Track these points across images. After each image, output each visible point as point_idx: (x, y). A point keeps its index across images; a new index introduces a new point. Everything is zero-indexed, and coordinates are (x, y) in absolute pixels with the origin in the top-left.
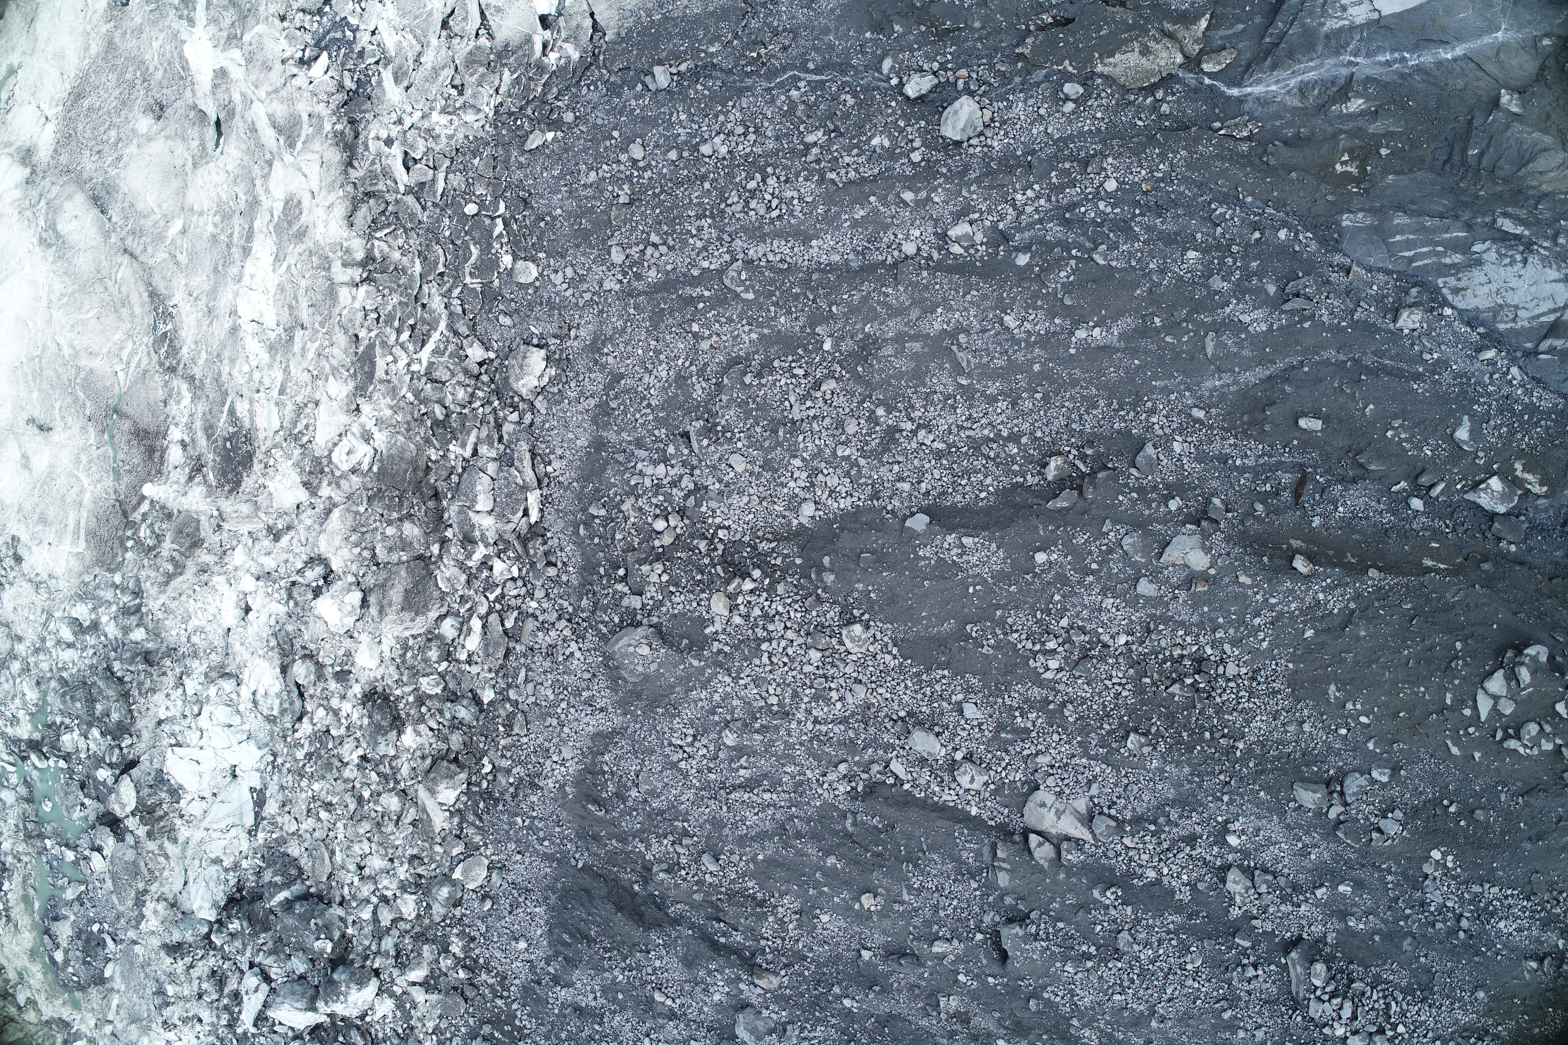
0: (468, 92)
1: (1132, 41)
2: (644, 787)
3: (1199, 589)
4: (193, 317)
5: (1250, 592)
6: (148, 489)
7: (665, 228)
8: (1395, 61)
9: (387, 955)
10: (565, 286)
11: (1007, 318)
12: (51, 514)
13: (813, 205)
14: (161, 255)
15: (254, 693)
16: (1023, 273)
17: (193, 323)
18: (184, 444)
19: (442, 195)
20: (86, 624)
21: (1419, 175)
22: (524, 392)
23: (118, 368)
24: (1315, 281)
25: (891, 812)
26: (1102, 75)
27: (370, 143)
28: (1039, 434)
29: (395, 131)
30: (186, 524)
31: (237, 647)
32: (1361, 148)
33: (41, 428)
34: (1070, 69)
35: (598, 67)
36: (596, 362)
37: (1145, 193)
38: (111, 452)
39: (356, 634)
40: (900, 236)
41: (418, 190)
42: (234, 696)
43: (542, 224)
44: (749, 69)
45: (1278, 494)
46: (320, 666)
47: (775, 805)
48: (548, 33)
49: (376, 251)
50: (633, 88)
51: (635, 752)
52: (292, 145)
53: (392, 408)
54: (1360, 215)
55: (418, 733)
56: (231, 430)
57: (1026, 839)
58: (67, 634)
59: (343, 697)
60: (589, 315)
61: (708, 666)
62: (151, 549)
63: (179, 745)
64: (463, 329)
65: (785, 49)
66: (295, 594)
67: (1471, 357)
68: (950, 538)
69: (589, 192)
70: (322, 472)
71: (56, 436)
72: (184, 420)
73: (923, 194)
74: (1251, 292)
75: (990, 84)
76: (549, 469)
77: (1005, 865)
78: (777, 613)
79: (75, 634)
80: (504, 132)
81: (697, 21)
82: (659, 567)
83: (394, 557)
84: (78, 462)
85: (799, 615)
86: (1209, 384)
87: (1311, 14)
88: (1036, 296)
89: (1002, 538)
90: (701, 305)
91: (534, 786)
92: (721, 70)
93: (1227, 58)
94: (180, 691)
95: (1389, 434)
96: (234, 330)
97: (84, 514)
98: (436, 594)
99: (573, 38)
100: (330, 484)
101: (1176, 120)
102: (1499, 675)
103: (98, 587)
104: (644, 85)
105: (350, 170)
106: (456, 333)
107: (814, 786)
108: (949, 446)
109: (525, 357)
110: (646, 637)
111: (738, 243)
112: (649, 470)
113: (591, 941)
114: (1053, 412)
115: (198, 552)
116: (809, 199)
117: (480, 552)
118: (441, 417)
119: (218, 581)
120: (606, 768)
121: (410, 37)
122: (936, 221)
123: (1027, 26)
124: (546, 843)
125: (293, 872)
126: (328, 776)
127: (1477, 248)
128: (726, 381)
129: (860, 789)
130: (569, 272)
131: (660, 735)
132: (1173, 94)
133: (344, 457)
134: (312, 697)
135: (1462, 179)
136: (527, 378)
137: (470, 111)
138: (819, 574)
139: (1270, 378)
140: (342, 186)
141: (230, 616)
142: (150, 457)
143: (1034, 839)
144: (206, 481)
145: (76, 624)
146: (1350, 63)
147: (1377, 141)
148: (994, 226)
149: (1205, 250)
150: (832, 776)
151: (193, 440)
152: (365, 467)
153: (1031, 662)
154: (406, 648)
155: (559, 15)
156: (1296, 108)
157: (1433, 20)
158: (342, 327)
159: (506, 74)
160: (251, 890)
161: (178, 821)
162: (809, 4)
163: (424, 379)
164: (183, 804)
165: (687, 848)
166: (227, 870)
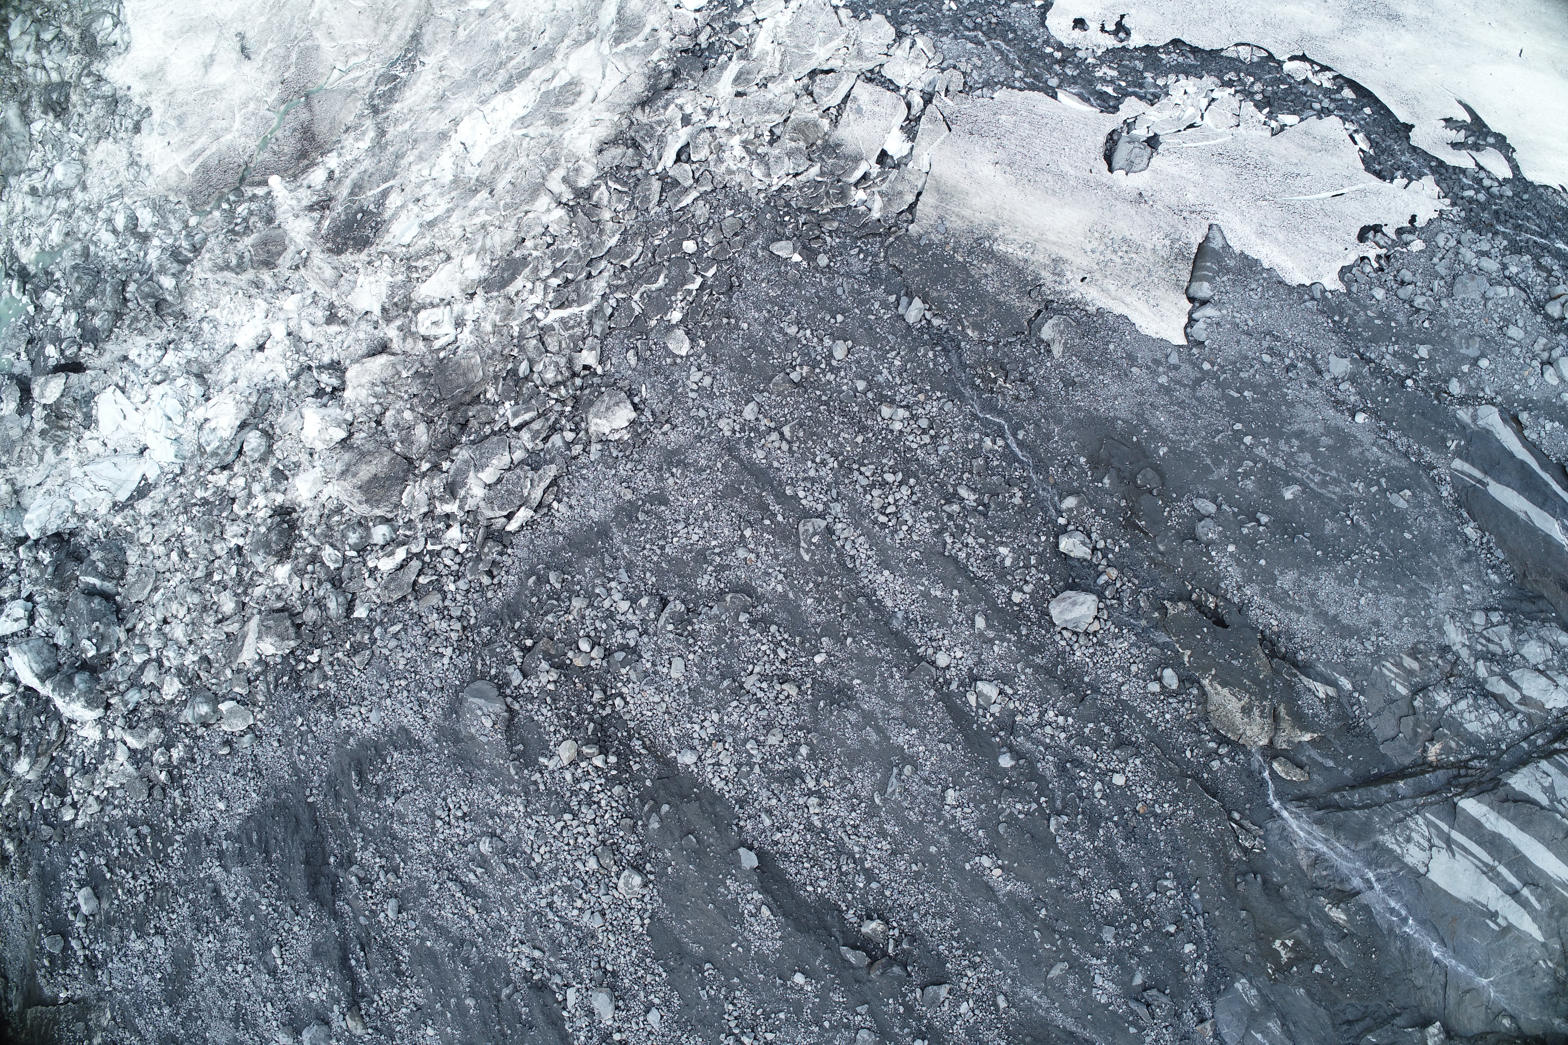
0: (775, 151)
1: (1247, 691)
2: (399, 807)
4: (426, 88)
6: (275, 181)
7: (801, 434)
9: (126, 704)
10: (695, 387)
11: (950, 792)
12: (191, 121)
13: (914, 545)
14: (449, 14)
15: (206, 420)
16: (995, 772)
17: (422, 93)
18: (331, 176)
19: (681, 209)
20: (141, 230)
21: (1321, 1011)
22: (592, 429)
23: (339, 65)
24: (1171, 1008)
25: (540, 1017)
26: (1201, 688)
27: (672, 106)
28: (888, 893)
29: (698, 116)
30: (275, 241)
31: (228, 368)
32: (1307, 949)
33: (243, 49)
34: (1186, 659)
35: (882, 243)
36: (660, 469)
37: (1136, 812)
38: (275, 123)
39: (316, 456)
40: (946, 642)
41: (669, 183)
42: (192, 402)
43: (725, 321)
44: (978, 381)
46: (270, 451)
47: (471, 922)
48: (876, 169)
49: (597, 194)
50: (890, 293)
51: (417, 775)
52: (618, 40)
53: (495, 325)
54: (1254, 992)
55: (290, 578)
56: (372, 207)
58: (120, 222)
59: (266, 491)
60: (690, 430)
61: (518, 783)
62: (232, 231)
63: (123, 390)
64: (598, 329)
65: (1017, 398)
66: (302, 378)
68: (757, 896)
69: (779, 338)
70: (405, 312)
71: (248, 68)
72: (349, 158)
73: (991, 634)
74: (1124, 966)
75: (1121, 604)
76: (555, 505)
78: (598, 803)
79: (126, 228)
80: (768, 216)
81: (981, 297)
82: (553, 676)
83: (394, 436)
84: (245, 104)
85: (611, 822)
86: (1029, 992)
87: (1383, 816)
88: (985, 799)
89: (790, 935)
90: (767, 522)
91: (332, 709)
93: (1296, 775)
94: (160, 353)
96: (444, 136)
97: (214, 148)
98: (395, 499)
99: (888, 197)
101: (1215, 781)
103: (173, 212)
104: (898, 300)
105: (639, 108)
106: (591, 324)
107: (509, 941)
108: (823, 830)
109: (617, 404)
110: (497, 715)
111: (837, 508)
112: (617, 596)
113: (268, 860)
114: (912, 889)
115: (265, 270)
116: (915, 538)
117: (452, 507)
118: (521, 373)
119: (261, 305)
120: (389, 761)
121: (778, 57)
122: (980, 662)
123: (1193, 590)
124: (303, 757)
125: (117, 572)
126: (203, 533)
128: (729, 598)
129: (535, 977)
130: (707, 381)
131: (445, 785)
132: (1233, 760)
133: (428, 323)
134: (245, 464)
136: (604, 421)
137: (762, 167)
138: (651, 810)
139: (1071, 1033)
140: (622, 114)
141: (245, 339)
142: (298, 159)
144: (319, 223)
145: (133, 220)
147: (1322, 956)
148: (1014, 713)
149: (1128, 900)
150: (525, 949)
151: (340, 181)
152: (437, 344)
153: (723, 1036)
154: (339, 510)
155: (897, 166)
156: (1299, 867)
157: (1454, 919)
158: (518, 224)
159: (815, 169)
160: (78, 546)
161: (72, 442)
162: (1069, 383)
163: (536, 332)
164: (87, 434)
165: (388, 881)
166: (74, 513)
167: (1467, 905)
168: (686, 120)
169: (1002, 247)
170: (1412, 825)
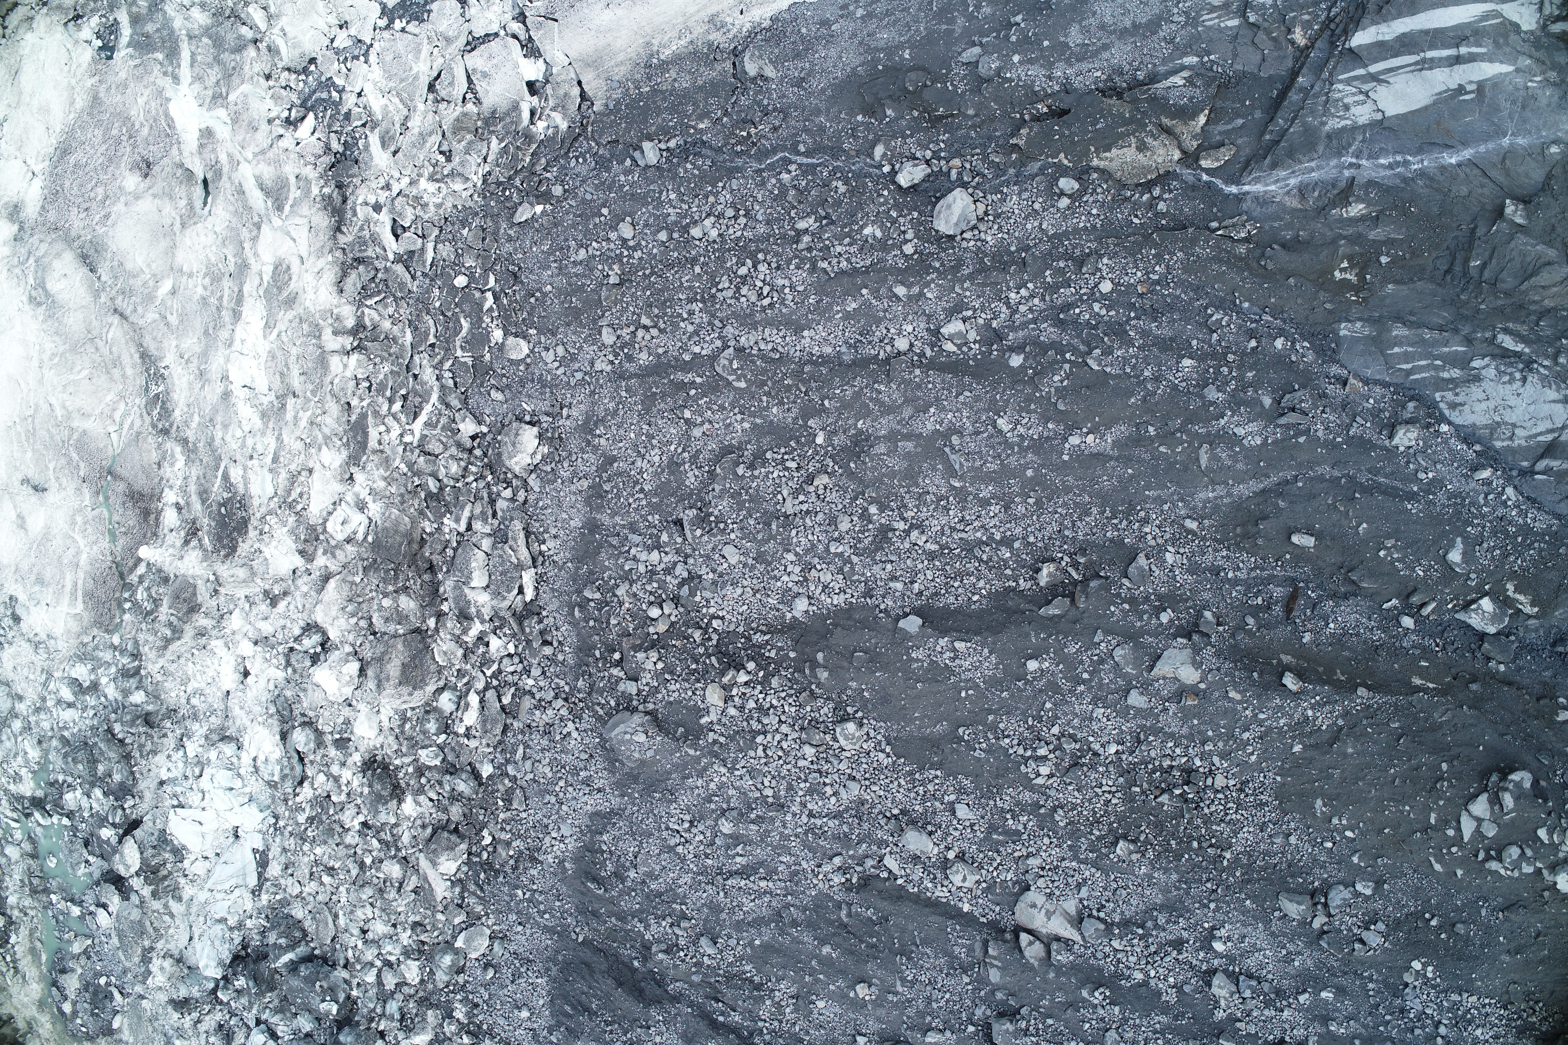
0: (456, 160)
1: (1128, 135)
2: (643, 869)
3: (1189, 703)
4: (184, 380)
5: (1239, 707)
6: (144, 552)
7: (656, 311)
8: (1398, 164)
9: (391, 1018)
10: (556, 364)
11: (1000, 422)
12: (48, 574)
13: (805, 294)
14: (152, 316)
15: (255, 759)
16: (1017, 376)
17: (185, 385)
18: (179, 508)
19: (432, 265)
20: (86, 684)
21: (1420, 285)
22: (517, 469)
23: (111, 429)
24: (1311, 395)
25: (885, 905)
26: (1097, 169)
27: (358, 208)
28: (1031, 539)
29: (383, 196)
30: (182, 589)
31: (237, 711)
32: (1361, 255)
33: (36, 488)
34: (1066, 162)
35: (586, 138)
36: (589, 443)
37: (1141, 295)
38: (106, 514)
39: (354, 703)
40: (893, 331)
41: (407, 259)
42: (235, 760)
43: (532, 300)
44: (739, 148)
45: (1269, 608)
46: (319, 734)
47: (771, 893)
48: (535, 100)
49: (367, 319)
50: (622, 162)
51: (633, 834)
52: (280, 208)
53: (385, 479)
54: (1359, 325)
55: (418, 804)
56: (225, 495)
57: (1017, 937)
58: (67, 694)
59: (343, 764)
60: (582, 395)
61: (704, 756)
62: (149, 613)
63: (181, 806)
64: (455, 403)
65: (775, 129)
66: (293, 661)
67: (1466, 476)
68: (943, 642)
69: (579, 269)
70: (317, 539)
71: (51, 497)
72: (179, 483)
73: (916, 290)
74: (1246, 403)
75: (984, 176)
76: (544, 548)
77: (996, 963)
78: (772, 706)
79: (75, 694)
80: (493, 203)
81: (686, 96)
82: (654, 655)
83: (392, 628)
84: (73, 523)
85: (793, 709)
86: (1202, 495)
87: (1312, 112)
88: (1029, 400)
89: (994, 643)
90: (693, 392)
91: (534, 860)
92: (711, 147)
93: (1226, 154)
94: (181, 753)
95: (1382, 553)
96: (226, 395)
97: (81, 575)
98: (433, 668)
99: (560, 107)
100: (325, 553)
101: (1173, 218)
102: (1483, 798)
103: (96, 648)
104: (634, 160)
105: (339, 236)
106: (448, 406)
107: (810, 876)
108: (942, 547)
109: (517, 434)
110: (642, 725)
111: (730, 330)
112: (643, 556)
113: (592, 1014)
114: (1045, 518)
115: (195, 617)
116: (800, 288)
117: (476, 628)
118: (435, 491)
119: (217, 644)
120: (604, 848)
121: (396, 100)
122: (929, 317)
123: (1022, 115)
124: (547, 916)
125: (298, 934)
126: (330, 841)
127: (1476, 364)
128: (718, 470)
129: (854, 881)
130: (560, 350)
131: (658, 818)
132: (1170, 191)
133: (339, 527)
134: (312, 762)
135: (1463, 290)
136: (519, 456)
137: (458, 179)
138: (813, 669)
139: (1263, 491)
140: (331, 251)
141: (229, 679)
142: (146, 520)
143: (1024, 938)
144: (201, 546)
145: (75, 683)
146: (1351, 165)
147: (1377, 247)
148: (988, 325)
149: (1200, 357)
150: (827, 868)
151: (188, 504)
152: (360, 536)
153: (1023, 767)
154: (404, 719)
155: (547, 81)
156: (1296, 210)
157: (1438, 123)
158: (334, 395)
159: (494, 141)
160: (256, 949)
161: (182, 881)
162: (799, 83)
163: (417, 451)
164: (186, 863)
165: (685, 929)
166: (231, 929)
167: (1435, 103)
168: (377, 208)
169: (668, 52)
170: (1338, 96)
